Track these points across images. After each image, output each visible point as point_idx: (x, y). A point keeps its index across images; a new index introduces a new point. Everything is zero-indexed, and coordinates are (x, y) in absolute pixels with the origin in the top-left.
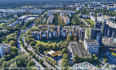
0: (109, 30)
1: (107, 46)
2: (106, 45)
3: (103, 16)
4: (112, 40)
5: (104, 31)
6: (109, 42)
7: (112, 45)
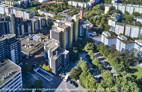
0: (23, 25)
1: (31, 55)
2: (27, 54)
3: (4, 2)
4: (32, 39)
5: (16, 28)
6: (30, 47)
7: (35, 49)
